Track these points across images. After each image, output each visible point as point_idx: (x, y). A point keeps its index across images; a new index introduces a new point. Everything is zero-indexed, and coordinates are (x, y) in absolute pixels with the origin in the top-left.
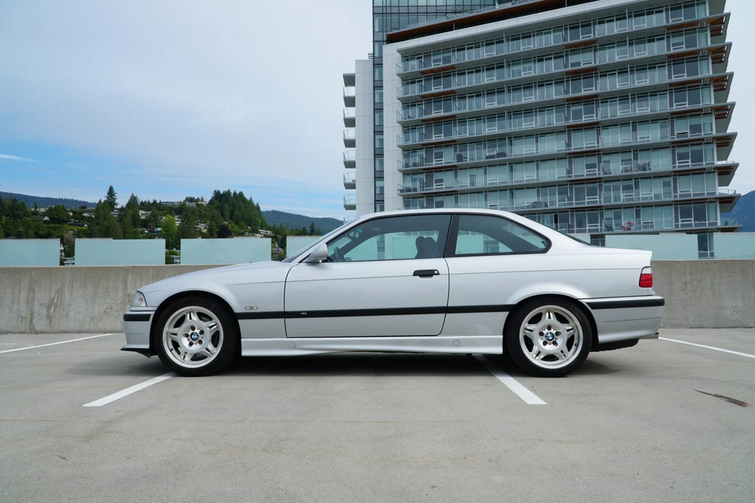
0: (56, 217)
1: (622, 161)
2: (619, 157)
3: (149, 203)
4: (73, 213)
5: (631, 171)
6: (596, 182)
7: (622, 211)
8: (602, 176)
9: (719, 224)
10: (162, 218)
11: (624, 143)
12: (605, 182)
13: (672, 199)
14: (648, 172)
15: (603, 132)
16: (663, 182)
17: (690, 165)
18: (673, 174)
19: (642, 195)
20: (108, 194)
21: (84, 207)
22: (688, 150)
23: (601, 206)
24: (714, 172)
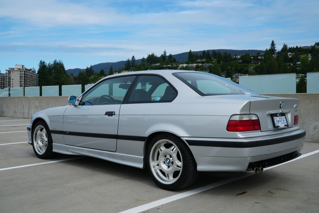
0: (245, 60)
3: (294, 48)
4: (254, 57)
10: (301, 57)
20: (271, 45)
21: (259, 54)
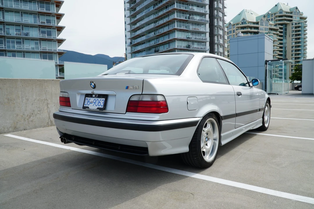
1: (16, 29)
2: (15, 27)
5: (21, 35)
6: (2, 38)
7: (16, 53)
8: (6, 35)
9: (58, 63)
11: (17, 21)
12: (7, 38)
13: (39, 50)
14: (29, 37)
15: (6, 14)
16: (35, 42)
17: (46, 36)
18: (39, 39)
19: (26, 47)
22: (46, 30)
23: (5, 50)
24: (56, 41)
